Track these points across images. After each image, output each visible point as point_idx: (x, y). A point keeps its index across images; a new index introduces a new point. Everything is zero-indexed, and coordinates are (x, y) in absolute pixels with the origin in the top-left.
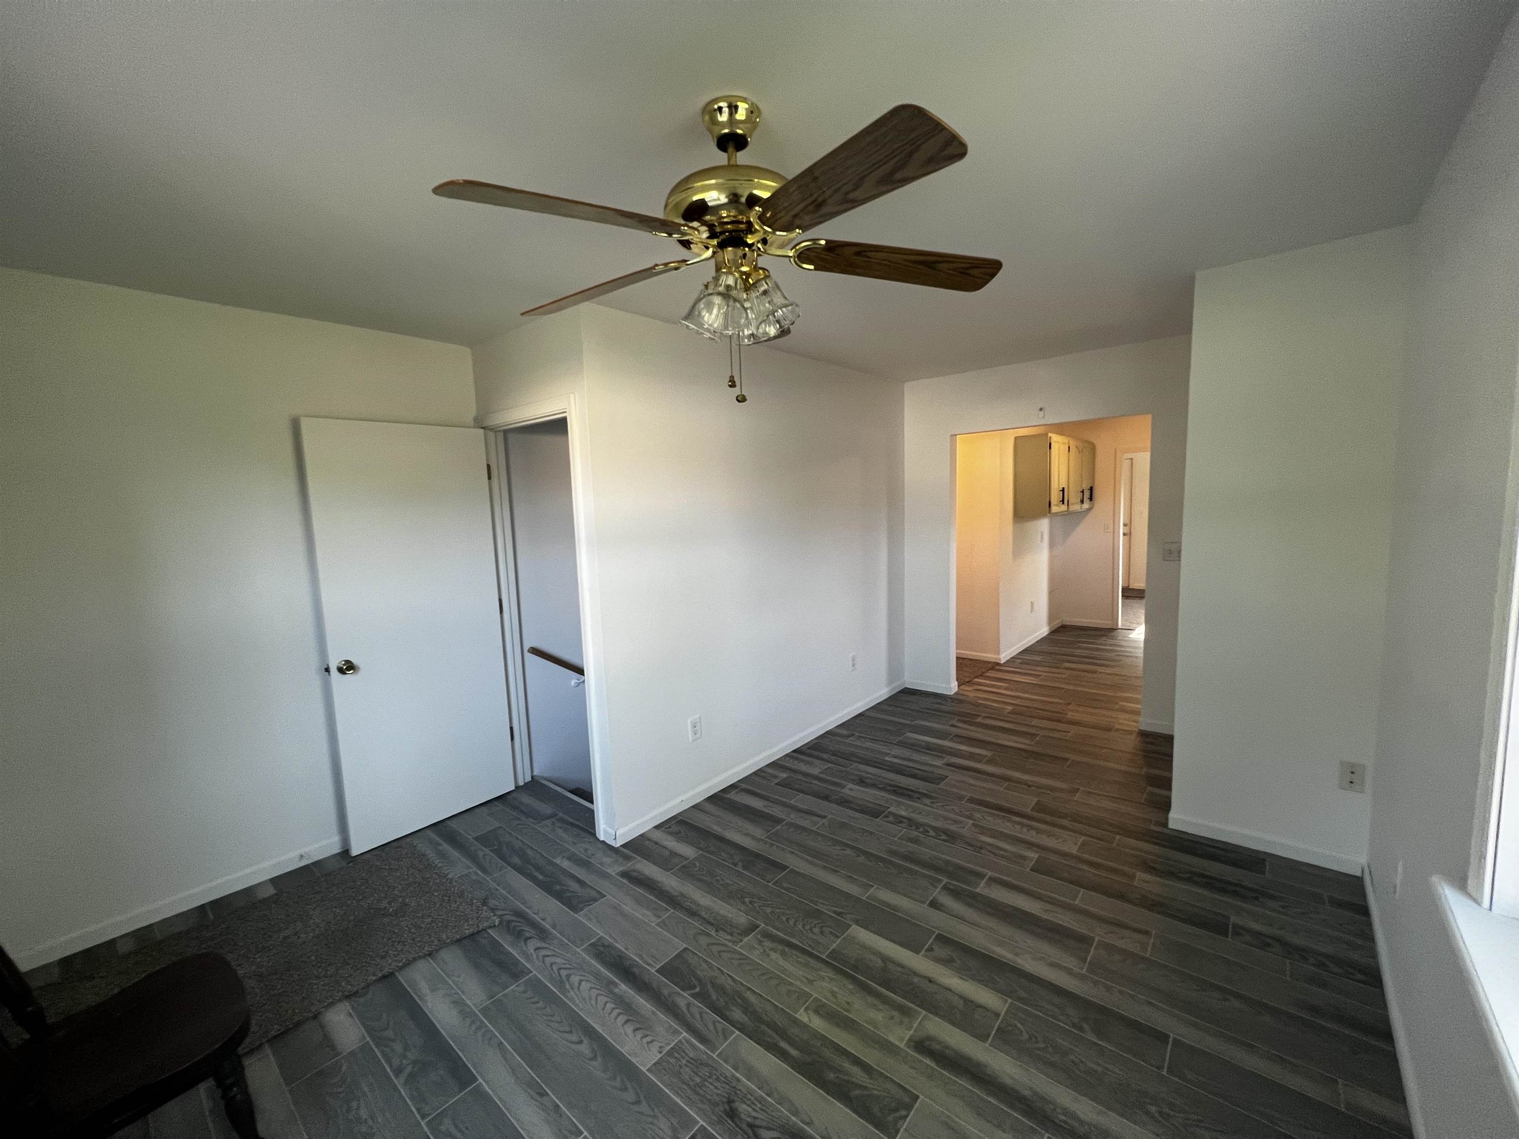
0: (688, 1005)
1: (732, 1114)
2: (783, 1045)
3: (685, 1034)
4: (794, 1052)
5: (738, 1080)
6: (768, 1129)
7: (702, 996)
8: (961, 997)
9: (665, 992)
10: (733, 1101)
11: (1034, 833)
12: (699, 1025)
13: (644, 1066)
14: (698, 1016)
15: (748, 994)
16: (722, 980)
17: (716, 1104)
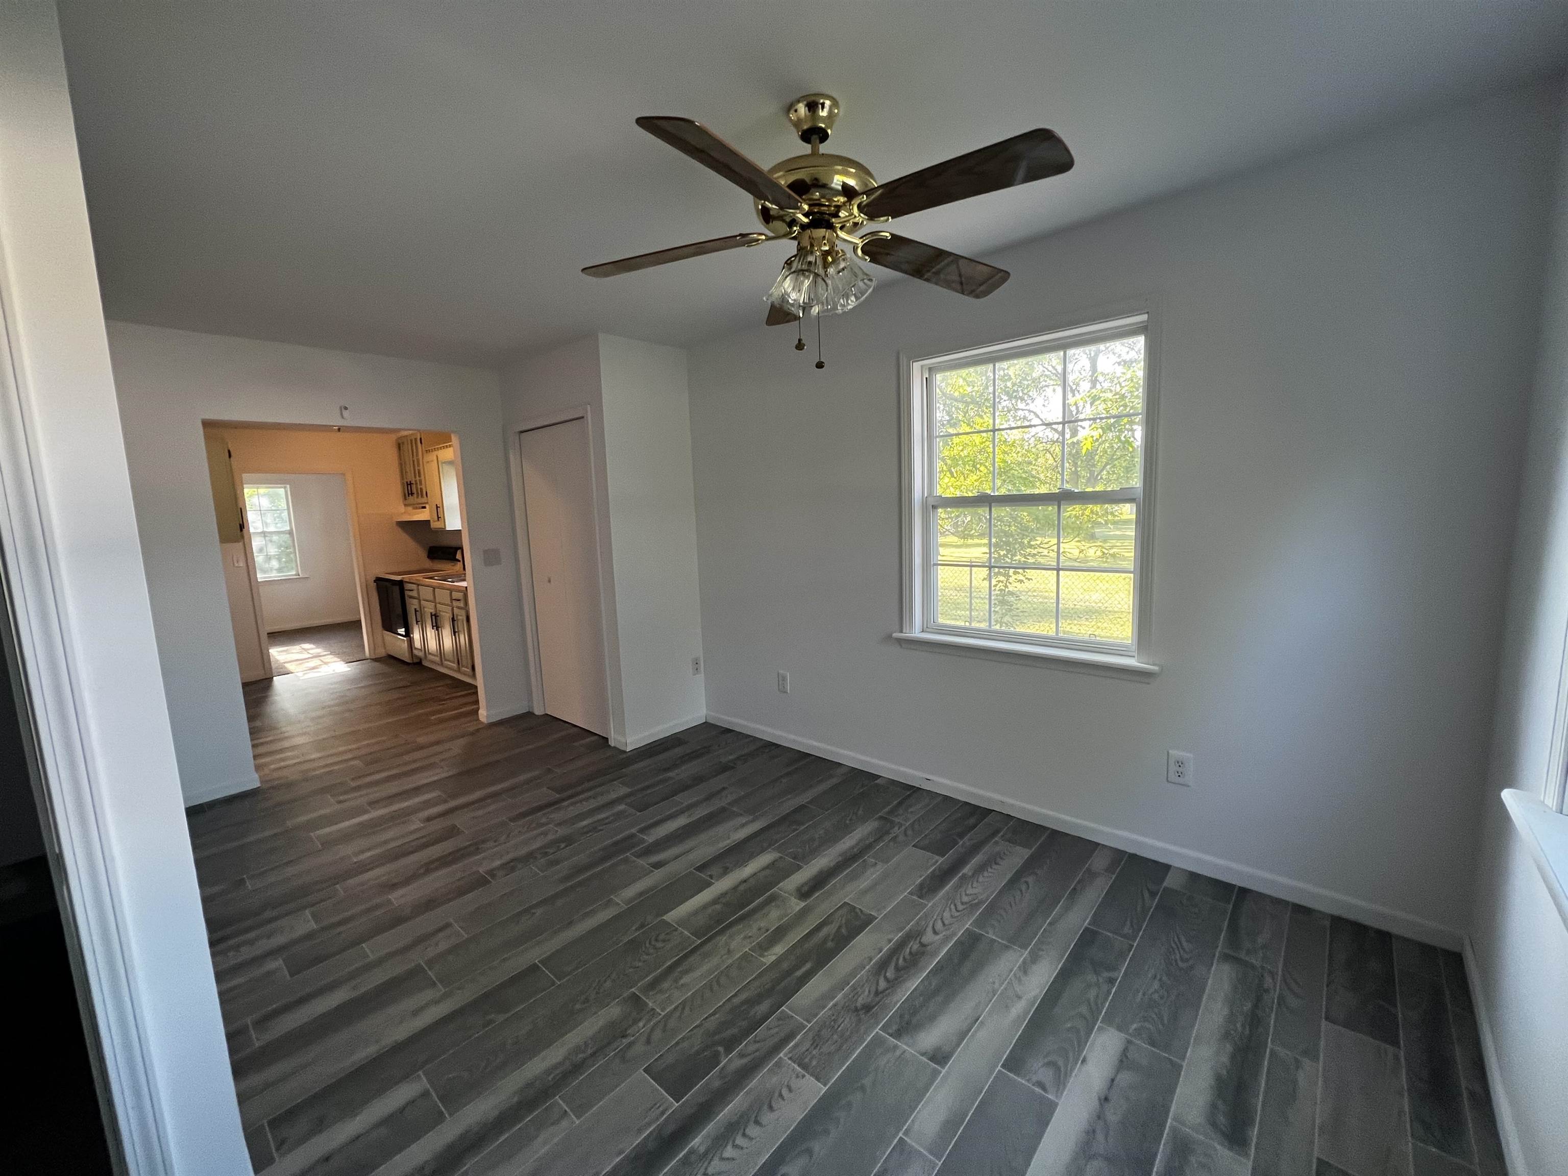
0: (742, 1055)
1: (867, 1008)
2: (799, 973)
3: (781, 1055)
4: (808, 966)
5: (835, 1005)
6: (877, 984)
7: (730, 1045)
8: (764, 869)
9: (717, 1084)
10: (856, 1007)
11: (592, 801)
12: (771, 1042)
13: (821, 1089)
14: (757, 1045)
15: (736, 1001)
16: (711, 1024)
17: (859, 1021)
